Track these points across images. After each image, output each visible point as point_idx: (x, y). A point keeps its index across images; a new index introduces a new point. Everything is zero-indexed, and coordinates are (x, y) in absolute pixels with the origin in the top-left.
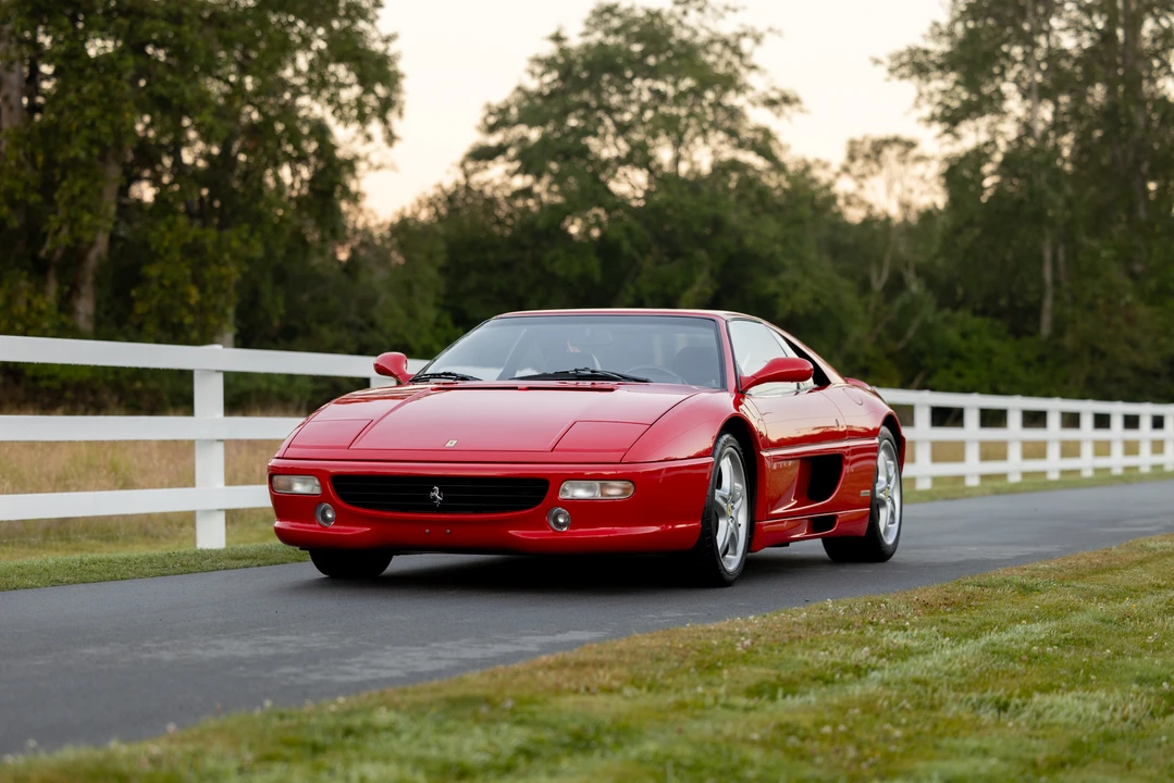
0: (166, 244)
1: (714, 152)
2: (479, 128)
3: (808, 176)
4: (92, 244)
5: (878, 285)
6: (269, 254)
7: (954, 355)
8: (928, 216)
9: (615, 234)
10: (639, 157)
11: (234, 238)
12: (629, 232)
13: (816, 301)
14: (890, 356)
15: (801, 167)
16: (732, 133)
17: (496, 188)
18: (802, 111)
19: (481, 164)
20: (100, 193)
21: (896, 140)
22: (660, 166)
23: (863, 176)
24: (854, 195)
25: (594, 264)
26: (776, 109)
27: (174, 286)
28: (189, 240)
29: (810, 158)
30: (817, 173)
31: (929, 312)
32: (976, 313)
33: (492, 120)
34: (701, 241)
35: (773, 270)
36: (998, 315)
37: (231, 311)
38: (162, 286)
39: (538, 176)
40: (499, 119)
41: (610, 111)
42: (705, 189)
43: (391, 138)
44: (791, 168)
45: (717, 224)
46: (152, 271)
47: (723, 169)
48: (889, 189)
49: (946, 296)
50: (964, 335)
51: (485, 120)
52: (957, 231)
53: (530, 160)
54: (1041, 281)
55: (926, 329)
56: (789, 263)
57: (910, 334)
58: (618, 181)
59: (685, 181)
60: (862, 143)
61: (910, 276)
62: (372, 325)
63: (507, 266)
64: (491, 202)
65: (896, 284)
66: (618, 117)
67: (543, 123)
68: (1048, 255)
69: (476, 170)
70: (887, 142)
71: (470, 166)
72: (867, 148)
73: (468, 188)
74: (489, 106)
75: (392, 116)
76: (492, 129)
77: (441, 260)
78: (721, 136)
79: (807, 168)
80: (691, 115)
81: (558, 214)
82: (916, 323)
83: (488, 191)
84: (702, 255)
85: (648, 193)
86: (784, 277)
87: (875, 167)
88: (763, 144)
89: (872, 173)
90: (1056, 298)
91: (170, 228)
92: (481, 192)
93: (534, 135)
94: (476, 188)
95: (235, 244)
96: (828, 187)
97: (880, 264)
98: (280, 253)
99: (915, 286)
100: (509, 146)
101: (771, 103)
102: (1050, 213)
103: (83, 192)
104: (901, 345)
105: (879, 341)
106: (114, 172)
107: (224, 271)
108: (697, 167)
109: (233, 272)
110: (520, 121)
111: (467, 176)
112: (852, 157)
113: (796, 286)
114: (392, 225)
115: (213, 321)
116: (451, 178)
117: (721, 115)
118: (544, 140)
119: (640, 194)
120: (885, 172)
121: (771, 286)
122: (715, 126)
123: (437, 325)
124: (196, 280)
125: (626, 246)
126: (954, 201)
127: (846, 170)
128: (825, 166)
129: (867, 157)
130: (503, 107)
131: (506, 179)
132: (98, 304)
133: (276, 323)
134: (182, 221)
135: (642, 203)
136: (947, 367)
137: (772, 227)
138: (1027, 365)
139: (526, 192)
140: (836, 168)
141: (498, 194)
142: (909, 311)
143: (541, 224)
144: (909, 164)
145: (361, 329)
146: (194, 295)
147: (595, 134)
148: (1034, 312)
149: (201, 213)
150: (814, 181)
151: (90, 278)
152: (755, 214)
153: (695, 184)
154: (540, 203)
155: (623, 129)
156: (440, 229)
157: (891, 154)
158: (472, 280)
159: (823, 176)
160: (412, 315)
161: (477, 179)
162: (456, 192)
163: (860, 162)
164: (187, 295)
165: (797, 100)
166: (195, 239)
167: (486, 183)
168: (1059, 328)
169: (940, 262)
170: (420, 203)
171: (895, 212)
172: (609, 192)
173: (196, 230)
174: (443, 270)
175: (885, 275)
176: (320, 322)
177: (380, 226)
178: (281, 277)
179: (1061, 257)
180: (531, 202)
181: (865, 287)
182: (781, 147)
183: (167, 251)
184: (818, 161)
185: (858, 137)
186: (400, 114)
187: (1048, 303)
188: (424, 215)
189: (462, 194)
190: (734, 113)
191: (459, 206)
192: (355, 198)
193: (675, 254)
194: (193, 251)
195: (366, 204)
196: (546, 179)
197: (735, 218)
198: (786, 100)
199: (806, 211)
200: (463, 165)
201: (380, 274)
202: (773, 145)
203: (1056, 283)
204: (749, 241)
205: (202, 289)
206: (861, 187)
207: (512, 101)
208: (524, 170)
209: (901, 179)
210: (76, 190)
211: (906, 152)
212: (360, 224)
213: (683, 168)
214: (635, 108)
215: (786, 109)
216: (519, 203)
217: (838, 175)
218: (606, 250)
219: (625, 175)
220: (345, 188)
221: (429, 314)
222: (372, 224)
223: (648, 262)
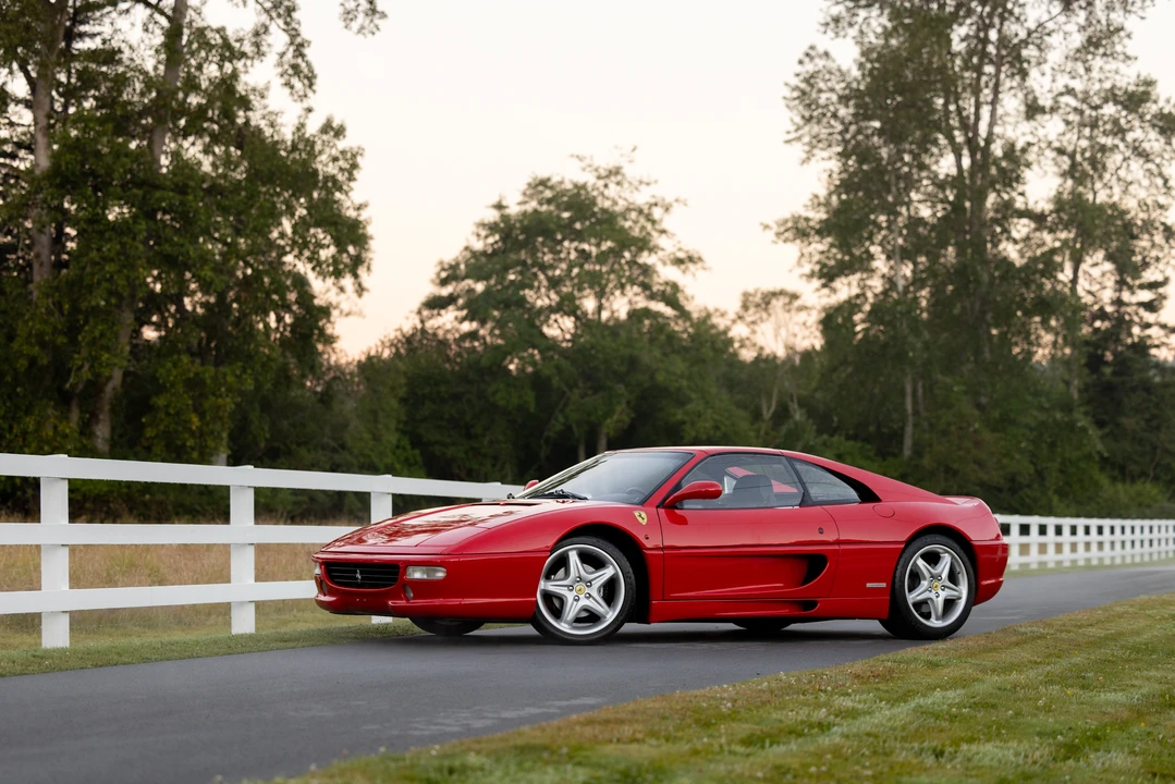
0: (172, 378)
1: (630, 302)
2: (433, 281)
3: (709, 323)
4: (109, 378)
5: (767, 414)
6: (258, 387)
8: (808, 355)
9: (546, 372)
10: (568, 306)
11: (230, 373)
12: (558, 368)
13: (717, 428)
15: (704, 314)
16: (646, 287)
17: (448, 331)
18: (704, 269)
19: (435, 312)
20: (117, 336)
21: (782, 293)
22: (585, 314)
23: (755, 323)
24: (747, 339)
25: (530, 397)
26: (683, 267)
27: (178, 414)
28: (192, 375)
29: (711, 309)
30: (715, 320)
31: (810, 437)
32: (848, 438)
33: (444, 275)
34: (620, 378)
35: (681, 402)
36: (867, 440)
37: (225, 435)
38: (168, 414)
39: (483, 323)
40: (451, 274)
41: (543, 268)
42: (623, 334)
43: (360, 290)
44: (695, 316)
45: (633, 363)
46: (160, 401)
47: (636, 315)
48: (777, 334)
49: (824, 423)
51: (438, 274)
52: (835, 369)
53: (475, 309)
54: (905, 410)
56: (693, 396)
58: (550, 326)
59: (605, 326)
60: (754, 295)
61: (794, 406)
62: (343, 447)
63: (456, 397)
64: (444, 343)
65: (783, 413)
66: (550, 273)
67: (486, 278)
68: (909, 389)
69: (432, 317)
70: (774, 294)
71: (426, 313)
72: (758, 299)
73: (423, 331)
74: (441, 263)
75: (361, 271)
76: (444, 282)
77: (402, 392)
78: (636, 289)
79: (709, 316)
80: (612, 271)
81: (500, 354)
83: (441, 334)
84: (621, 388)
85: (575, 336)
86: (690, 407)
87: (764, 315)
88: (671, 296)
89: (762, 320)
90: (916, 425)
91: (175, 365)
92: (435, 335)
93: (480, 287)
94: (430, 331)
95: (230, 379)
96: (725, 332)
97: (769, 396)
98: (268, 386)
99: (798, 415)
100: (459, 296)
101: (679, 262)
102: (911, 354)
103: (102, 335)
106: (128, 317)
107: (220, 401)
108: (616, 315)
109: (228, 403)
110: (467, 277)
111: (422, 322)
112: (745, 307)
113: (699, 415)
114: (359, 362)
115: (211, 443)
116: (409, 323)
117: (636, 272)
118: (487, 292)
119: (568, 337)
120: (773, 319)
121: (680, 416)
122: (632, 282)
123: (398, 446)
124: (197, 409)
125: (555, 381)
126: (830, 345)
127: (740, 318)
128: (723, 315)
129: (758, 306)
130: (453, 263)
131: (456, 324)
132: (113, 429)
133: (263, 445)
134: (185, 359)
135: (569, 345)
137: (679, 365)
139: (473, 335)
140: (732, 315)
141: (450, 336)
142: (793, 435)
143: (485, 362)
144: (793, 312)
146: (195, 421)
147: (531, 287)
148: (898, 437)
149: (200, 353)
150: (713, 326)
151: (107, 408)
152: (665, 354)
153: (614, 329)
154: (485, 344)
155: (554, 283)
156: (401, 366)
157: (778, 304)
158: (427, 409)
159: (721, 323)
160: (376, 438)
161: (430, 324)
162: (413, 335)
163: (752, 310)
164: (189, 421)
165: (700, 259)
166: (197, 374)
167: (439, 327)
168: (918, 451)
169: (818, 395)
170: (383, 344)
171: (781, 353)
172: (543, 335)
173: (197, 367)
174: (403, 401)
175: (774, 406)
176: (299, 445)
177: (349, 364)
178: (266, 406)
179: (920, 391)
180: (477, 344)
181: (757, 415)
182: (687, 299)
183: (173, 385)
184: (717, 310)
185: (751, 290)
186: (369, 269)
187: (909, 430)
188: (386, 354)
189: (419, 335)
190: (647, 270)
191: (415, 345)
192: (330, 340)
193: (597, 389)
194: (194, 384)
195: (339, 345)
196: (489, 325)
197: (649, 356)
198: (691, 259)
199: (707, 352)
200: (419, 312)
201: (350, 405)
202: (680, 297)
203: (916, 413)
204: (660, 377)
205: (202, 416)
206: (754, 332)
207: (460, 259)
208: (470, 317)
209: (786, 326)
210: (97, 333)
211: (790, 303)
212: (333, 359)
213: (605, 315)
214: (564, 266)
215: (691, 266)
216: (467, 344)
217: (734, 322)
218: (539, 383)
219: (556, 321)
220: (322, 331)
221: (392, 438)
222: (343, 361)
223: (575, 395)
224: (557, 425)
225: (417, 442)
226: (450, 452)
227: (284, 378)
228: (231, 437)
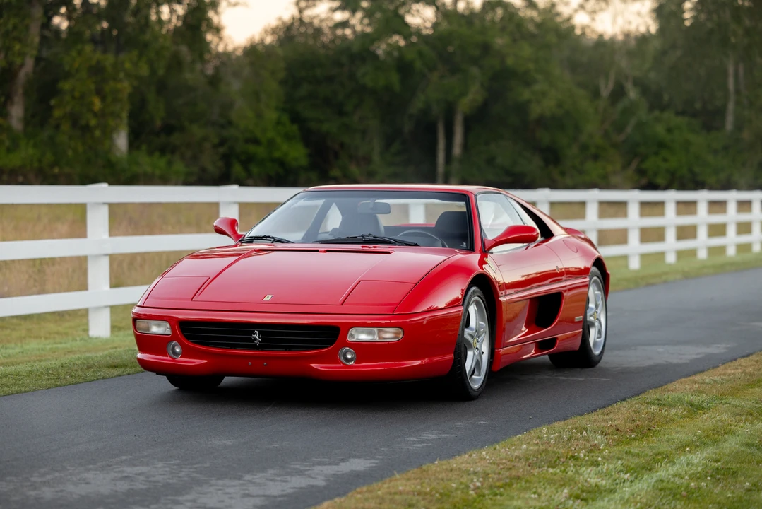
0: (76, 65)
3: (553, 12)
4: (22, 65)
5: (605, 92)
6: (153, 72)
7: (661, 145)
8: (644, 39)
9: (410, 56)
11: (128, 60)
12: (421, 54)
13: (560, 105)
14: (615, 146)
15: (549, 5)
17: (322, 21)
20: (27, 28)
22: (444, 5)
23: (594, 12)
24: (588, 27)
25: (395, 78)
27: (82, 97)
28: (94, 62)
30: (560, 9)
31: (643, 114)
32: (678, 113)
34: (475, 61)
36: (694, 115)
37: (125, 115)
38: (73, 97)
39: (354, 11)
42: (477, 22)
44: (541, 6)
45: (486, 48)
46: (66, 86)
48: (614, 21)
49: (656, 102)
50: (669, 130)
52: (664, 53)
54: (726, 90)
55: (640, 125)
56: (539, 77)
57: (629, 129)
58: (413, 15)
59: (462, 16)
61: (629, 86)
62: (230, 123)
63: (330, 79)
64: (318, 31)
65: (619, 93)
68: (731, 70)
69: (307, 7)
71: (303, 4)
73: (301, 20)
77: (282, 75)
79: (553, 6)
81: (369, 41)
82: (633, 122)
83: (316, 22)
84: (475, 71)
85: (435, 26)
86: (537, 87)
87: (603, 5)
89: (601, 10)
90: (738, 103)
91: (79, 53)
92: (311, 23)
94: (306, 20)
95: (128, 65)
96: (569, 19)
97: (607, 77)
98: (161, 72)
99: (633, 94)
102: (733, 40)
103: (15, 27)
104: (621, 138)
105: (606, 135)
106: (38, 12)
107: (119, 86)
108: (471, 6)
109: (125, 87)
111: (301, 11)
113: (544, 94)
114: (245, 48)
115: (111, 122)
119: (429, 25)
120: (611, 8)
121: (526, 94)
123: (279, 123)
124: (99, 92)
125: (418, 65)
126: (661, 31)
127: (582, 7)
128: (566, 5)
131: (330, 14)
132: (26, 110)
133: (158, 123)
134: (88, 48)
135: (429, 32)
136: (656, 154)
137: (526, 50)
138: (715, 152)
139: (344, 24)
140: (575, 5)
141: (324, 25)
142: (629, 111)
143: (356, 48)
145: (222, 127)
146: (97, 104)
148: (720, 113)
149: (101, 41)
150: (558, 14)
151: (20, 91)
152: (515, 41)
153: (470, 18)
154: (354, 32)
156: (280, 51)
158: (304, 89)
159: (565, 11)
160: (259, 116)
161: (309, 13)
162: (292, 24)
164: (92, 103)
166: (98, 62)
167: (314, 17)
168: (739, 127)
169: (652, 75)
170: (266, 32)
172: (407, 25)
173: (98, 56)
174: (283, 82)
175: (611, 85)
176: (192, 122)
177: (235, 49)
178: (162, 87)
179: (741, 71)
180: (348, 32)
181: (596, 94)
183: (77, 71)
187: (731, 106)
188: (269, 40)
189: (297, 24)
191: (294, 33)
192: (218, 30)
193: (454, 70)
194: (97, 71)
195: (226, 33)
196: (359, 15)
197: (500, 42)
199: (552, 38)
200: (297, 3)
201: (236, 85)
203: (737, 92)
204: (510, 61)
205: (103, 99)
206: (593, 19)
208: (343, 8)
210: (10, 26)
212: (221, 48)
216: (339, 32)
217: (576, 11)
218: (403, 67)
219: (418, 11)
220: (209, 21)
221: (271, 115)
222: (230, 48)
223: (434, 77)
224: (417, 104)
225: (296, 118)
226: (325, 127)
227: (176, 63)
228: (132, 116)
